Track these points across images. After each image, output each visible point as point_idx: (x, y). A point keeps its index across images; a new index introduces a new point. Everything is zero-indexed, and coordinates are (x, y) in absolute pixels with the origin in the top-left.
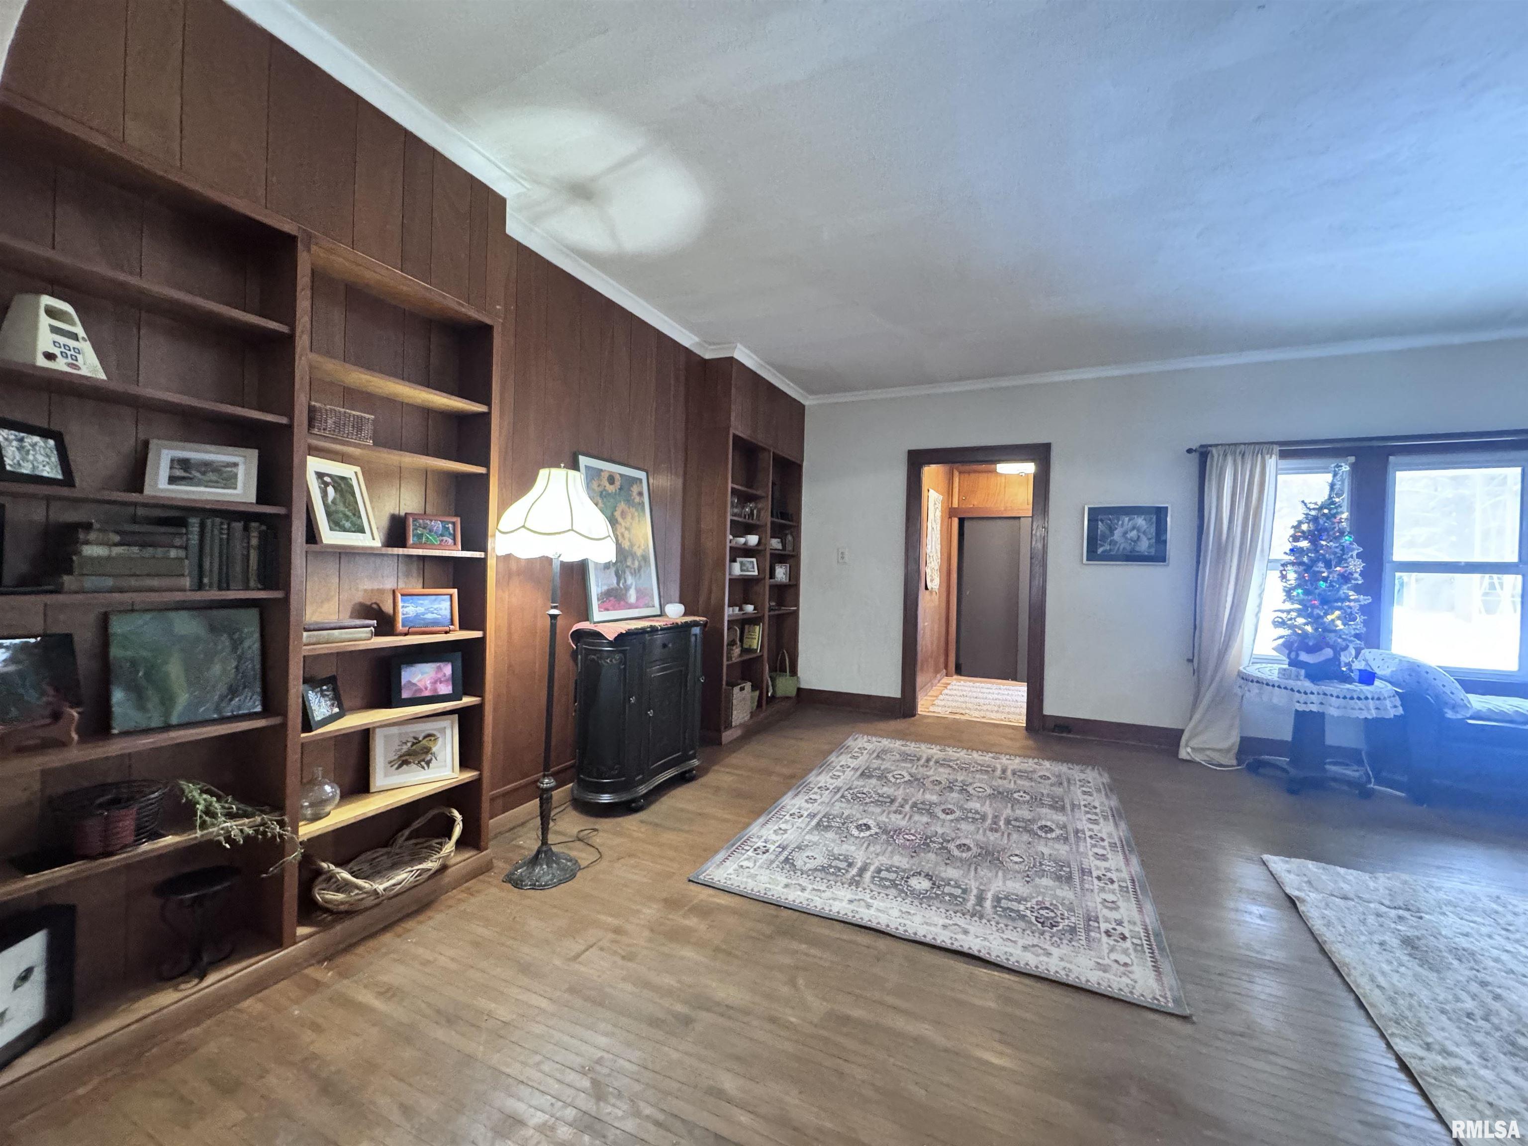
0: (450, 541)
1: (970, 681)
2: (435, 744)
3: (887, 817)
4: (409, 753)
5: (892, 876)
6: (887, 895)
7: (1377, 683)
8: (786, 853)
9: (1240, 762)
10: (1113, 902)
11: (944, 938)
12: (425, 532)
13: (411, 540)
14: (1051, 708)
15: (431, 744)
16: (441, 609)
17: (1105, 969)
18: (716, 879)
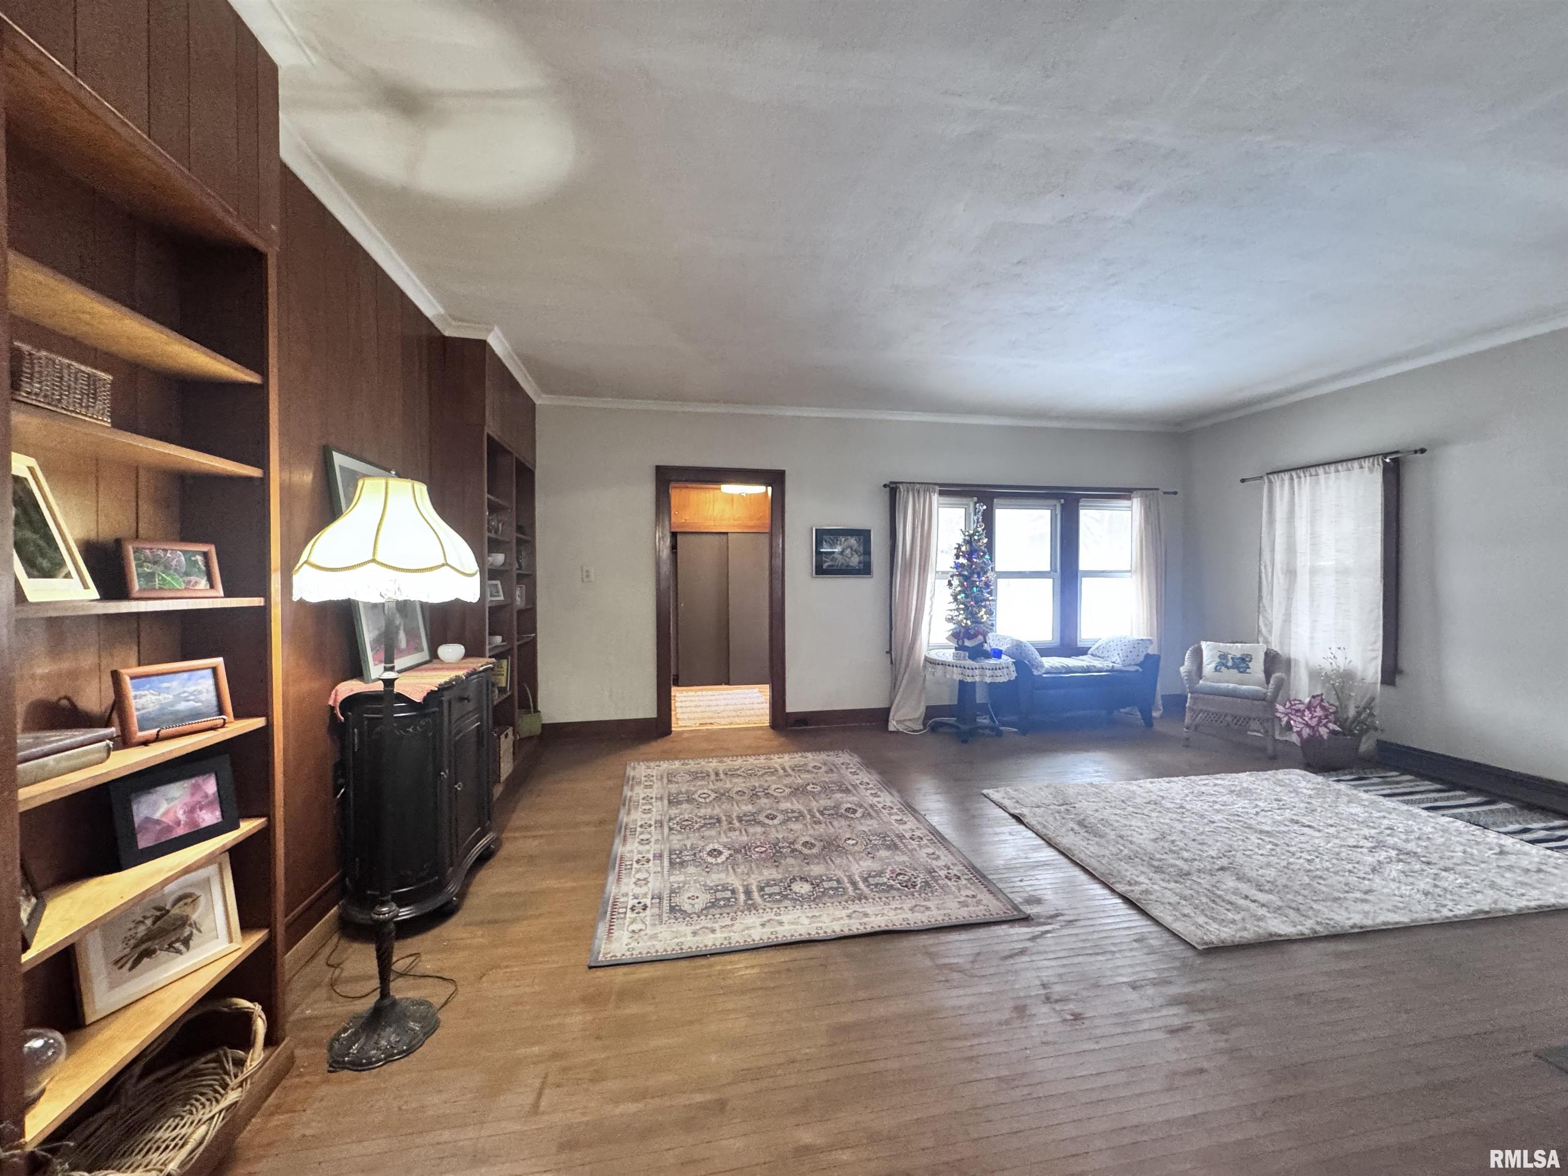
0: (203, 583)
1: (691, 691)
2: (194, 910)
3: (727, 837)
4: (150, 937)
5: (776, 889)
6: (786, 907)
7: (1003, 657)
8: (666, 903)
9: (924, 725)
10: (933, 854)
11: (856, 926)
12: (159, 569)
13: (136, 585)
14: (793, 706)
15: (188, 910)
16: (200, 692)
17: (964, 904)
18: (619, 955)
